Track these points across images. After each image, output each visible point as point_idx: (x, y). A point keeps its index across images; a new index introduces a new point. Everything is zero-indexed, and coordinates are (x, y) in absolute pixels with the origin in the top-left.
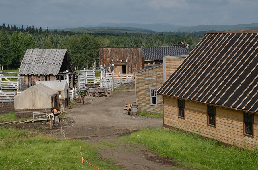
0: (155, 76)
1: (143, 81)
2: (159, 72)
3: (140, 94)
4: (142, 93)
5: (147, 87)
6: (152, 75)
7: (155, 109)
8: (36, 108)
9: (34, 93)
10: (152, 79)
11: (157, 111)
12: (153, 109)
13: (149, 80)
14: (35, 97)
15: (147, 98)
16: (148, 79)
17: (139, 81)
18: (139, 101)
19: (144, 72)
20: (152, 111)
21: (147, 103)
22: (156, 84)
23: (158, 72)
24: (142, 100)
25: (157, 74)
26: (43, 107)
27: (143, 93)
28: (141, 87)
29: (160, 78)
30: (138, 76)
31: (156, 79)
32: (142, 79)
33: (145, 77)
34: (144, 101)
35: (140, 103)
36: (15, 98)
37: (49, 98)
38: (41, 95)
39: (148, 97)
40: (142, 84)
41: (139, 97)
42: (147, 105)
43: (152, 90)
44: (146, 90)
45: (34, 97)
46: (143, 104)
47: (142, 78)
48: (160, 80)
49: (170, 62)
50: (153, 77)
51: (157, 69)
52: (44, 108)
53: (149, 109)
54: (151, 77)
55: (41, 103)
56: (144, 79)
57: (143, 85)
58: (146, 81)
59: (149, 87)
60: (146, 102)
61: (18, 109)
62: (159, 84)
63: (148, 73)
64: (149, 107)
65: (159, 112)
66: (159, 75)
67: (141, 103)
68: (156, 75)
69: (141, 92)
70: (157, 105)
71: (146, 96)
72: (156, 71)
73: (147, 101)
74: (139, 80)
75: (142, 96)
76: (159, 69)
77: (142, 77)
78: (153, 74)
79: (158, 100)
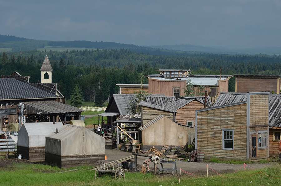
0: (231, 116)
1: (209, 121)
2: (240, 111)
3: (204, 137)
4: (208, 135)
5: (217, 128)
6: (226, 114)
7: (231, 154)
8: (87, 154)
9: (85, 135)
10: (226, 119)
11: (233, 157)
12: (226, 154)
13: (221, 120)
14: (87, 140)
15: (216, 141)
16: (219, 118)
17: (201, 122)
18: (201, 145)
19: (212, 111)
20: (226, 157)
21: (217, 148)
22: (234, 125)
23: (238, 111)
24: (206, 144)
25: (236, 113)
26: (95, 153)
27: (210, 135)
28: (207, 129)
29: (241, 117)
30: (201, 115)
31: (233, 119)
32: (207, 119)
33: (214, 117)
34: (212, 145)
35: (203, 147)
36: (63, 141)
37: (102, 141)
38: (93, 137)
39: (219, 141)
40: (207, 125)
41: (201, 141)
42: (216, 149)
43: (225, 132)
44: (215, 132)
45: (85, 140)
46: (208, 149)
47: (209, 118)
48: (241, 120)
49: (252, 100)
50: (228, 117)
51: (235, 107)
52: (97, 154)
53: (218, 155)
54: (225, 117)
55: (94, 148)
56: (211, 119)
57: (210, 126)
58: (215, 121)
59: (220, 129)
60: (215, 147)
61: (66, 155)
62: (239, 125)
63: (220, 112)
64: (220, 153)
65: (238, 158)
66: (240, 114)
67: (205, 147)
68: (233, 114)
69: (206, 135)
70: (235, 149)
71: (215, 139)
72: (234, 109)
73: (215, 145)
74: (202, 120)
75: (208, 139)
76: (240, 108)
77: (207, 117)
78: (228, 113)
79: (236, 143)
